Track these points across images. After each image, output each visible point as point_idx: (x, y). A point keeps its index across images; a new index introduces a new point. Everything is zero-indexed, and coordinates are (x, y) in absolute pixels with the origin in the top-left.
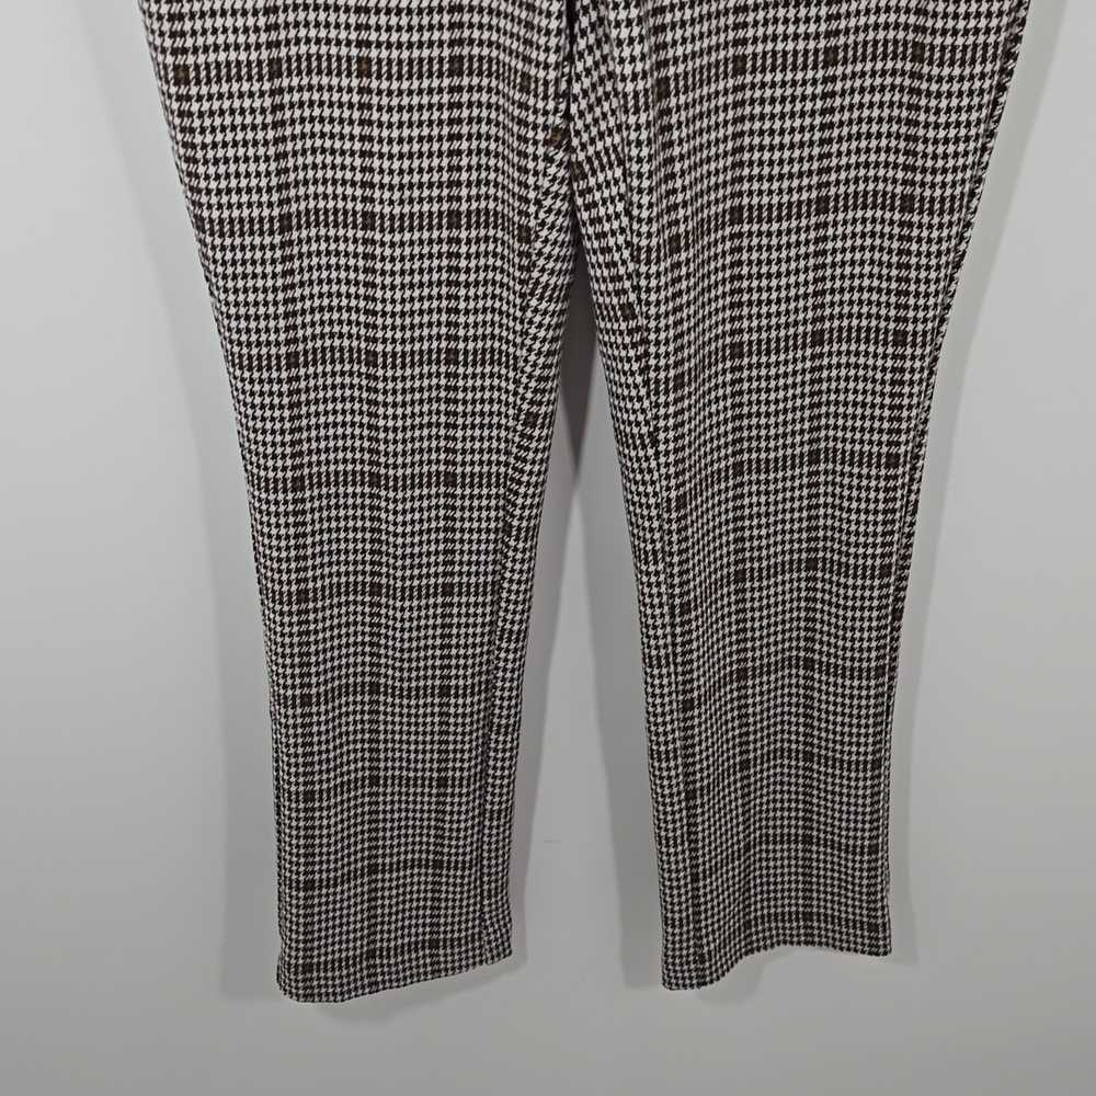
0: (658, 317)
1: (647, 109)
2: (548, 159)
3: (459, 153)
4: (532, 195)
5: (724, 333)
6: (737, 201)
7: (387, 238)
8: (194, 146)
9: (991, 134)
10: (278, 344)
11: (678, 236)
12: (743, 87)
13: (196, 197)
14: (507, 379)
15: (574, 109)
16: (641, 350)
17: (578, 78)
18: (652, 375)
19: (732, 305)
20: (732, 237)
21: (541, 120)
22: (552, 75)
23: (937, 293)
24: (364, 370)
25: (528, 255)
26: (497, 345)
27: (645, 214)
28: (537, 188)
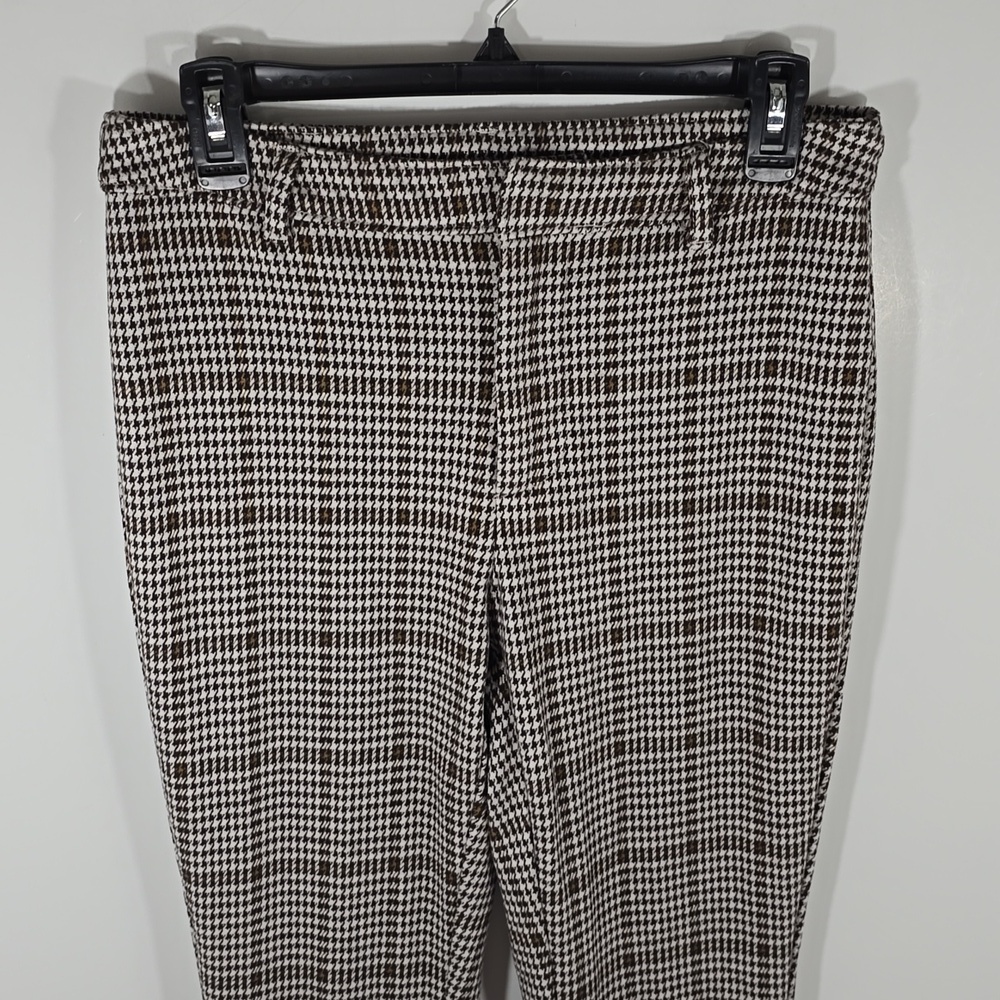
0: (562, 945)
1: (548, 792)
2: (471, 825)
3: (399, 815)
4: (457, 850)
5: (618, 947)
6: (623, 846)
7: (339, 881)
8: (186, 821)
9: (822, 798)
10: (245, 967)
11: (576, 880)
12: (623, 764)
13: (185, 857)
14: (437, 988)
15: (490, 791)
16: (549, 970)
17: (494, 769)
18: (559, 989)
19: (624, 925)
20: (621, 872)
21: (464, 798)
22: (473, 767)
23: (790, 917)
24: (316, 984)
25: (455, 894)
26: (428, 959)
27: (549, 868)
28: (461, 845)
